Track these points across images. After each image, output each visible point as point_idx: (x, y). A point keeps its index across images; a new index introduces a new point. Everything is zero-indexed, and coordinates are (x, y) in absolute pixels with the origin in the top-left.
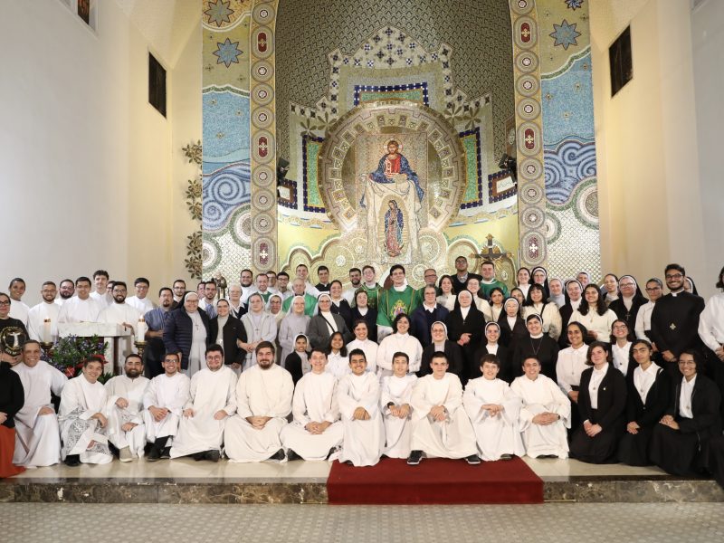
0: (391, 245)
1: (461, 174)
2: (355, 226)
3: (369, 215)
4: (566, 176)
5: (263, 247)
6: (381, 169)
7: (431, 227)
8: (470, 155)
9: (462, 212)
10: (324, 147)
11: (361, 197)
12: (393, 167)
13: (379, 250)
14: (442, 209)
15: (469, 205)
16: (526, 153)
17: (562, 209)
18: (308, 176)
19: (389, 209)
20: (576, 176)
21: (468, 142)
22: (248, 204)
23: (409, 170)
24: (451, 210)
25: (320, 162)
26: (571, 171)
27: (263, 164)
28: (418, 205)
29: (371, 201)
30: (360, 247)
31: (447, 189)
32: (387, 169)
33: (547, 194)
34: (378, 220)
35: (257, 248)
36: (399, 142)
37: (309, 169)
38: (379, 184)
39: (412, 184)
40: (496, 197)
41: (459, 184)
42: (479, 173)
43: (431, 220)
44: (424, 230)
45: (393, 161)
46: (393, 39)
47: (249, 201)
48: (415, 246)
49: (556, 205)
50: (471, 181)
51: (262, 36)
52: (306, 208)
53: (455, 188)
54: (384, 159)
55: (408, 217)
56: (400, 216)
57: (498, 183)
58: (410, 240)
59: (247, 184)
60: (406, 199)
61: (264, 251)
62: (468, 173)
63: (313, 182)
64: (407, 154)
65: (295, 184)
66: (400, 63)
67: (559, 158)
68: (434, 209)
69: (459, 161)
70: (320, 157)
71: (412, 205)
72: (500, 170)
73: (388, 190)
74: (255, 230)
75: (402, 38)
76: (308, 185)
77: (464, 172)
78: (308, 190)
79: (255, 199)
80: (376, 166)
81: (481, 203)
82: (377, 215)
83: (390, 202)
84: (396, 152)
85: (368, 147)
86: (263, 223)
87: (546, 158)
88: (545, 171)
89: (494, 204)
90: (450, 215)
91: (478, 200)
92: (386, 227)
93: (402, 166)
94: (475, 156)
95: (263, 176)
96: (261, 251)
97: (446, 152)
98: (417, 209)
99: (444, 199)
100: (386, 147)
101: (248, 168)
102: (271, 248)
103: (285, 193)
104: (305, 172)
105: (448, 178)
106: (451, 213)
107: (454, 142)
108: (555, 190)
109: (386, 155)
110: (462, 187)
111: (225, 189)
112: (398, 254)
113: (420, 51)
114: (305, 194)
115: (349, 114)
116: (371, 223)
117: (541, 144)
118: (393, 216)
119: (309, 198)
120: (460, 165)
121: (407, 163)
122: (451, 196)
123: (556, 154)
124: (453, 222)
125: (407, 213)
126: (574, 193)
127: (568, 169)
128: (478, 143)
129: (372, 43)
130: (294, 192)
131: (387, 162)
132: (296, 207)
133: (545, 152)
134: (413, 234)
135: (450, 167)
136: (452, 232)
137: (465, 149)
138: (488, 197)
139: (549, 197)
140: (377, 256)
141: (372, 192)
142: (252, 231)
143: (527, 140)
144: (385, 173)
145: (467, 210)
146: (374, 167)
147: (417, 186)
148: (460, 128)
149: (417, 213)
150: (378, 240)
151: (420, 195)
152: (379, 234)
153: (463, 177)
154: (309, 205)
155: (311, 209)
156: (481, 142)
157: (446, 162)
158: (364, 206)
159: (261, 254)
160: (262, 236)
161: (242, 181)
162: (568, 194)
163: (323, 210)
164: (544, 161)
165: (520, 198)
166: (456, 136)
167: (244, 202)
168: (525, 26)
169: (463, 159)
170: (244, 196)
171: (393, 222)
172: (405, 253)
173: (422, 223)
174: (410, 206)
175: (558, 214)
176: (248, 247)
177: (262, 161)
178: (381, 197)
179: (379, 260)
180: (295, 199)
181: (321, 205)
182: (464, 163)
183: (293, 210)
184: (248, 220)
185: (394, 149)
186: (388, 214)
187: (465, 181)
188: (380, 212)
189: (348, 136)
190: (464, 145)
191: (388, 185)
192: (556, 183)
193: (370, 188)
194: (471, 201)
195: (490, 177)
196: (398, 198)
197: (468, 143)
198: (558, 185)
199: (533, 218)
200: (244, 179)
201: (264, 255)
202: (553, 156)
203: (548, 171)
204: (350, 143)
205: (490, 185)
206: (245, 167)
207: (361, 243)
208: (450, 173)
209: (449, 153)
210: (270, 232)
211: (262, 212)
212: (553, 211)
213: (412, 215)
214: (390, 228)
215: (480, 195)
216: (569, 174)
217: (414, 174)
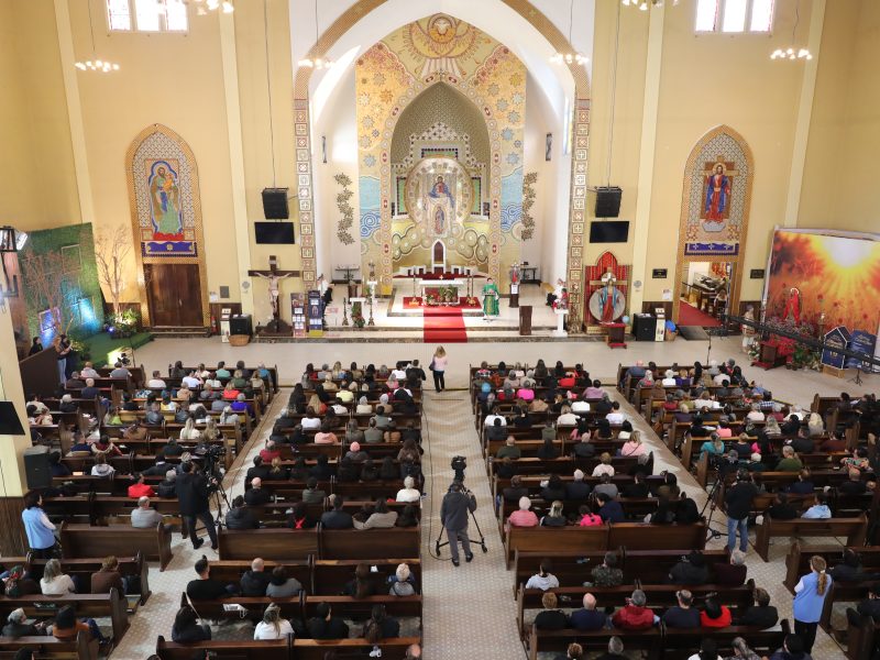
0: (438, 228)
1: (473, 197)
2: (421, 219)
3: (428, 213)
4: (509, 219)
5: (386, 246)
6: (434, 190)
7: (457, 221)
8: (477, 190)
9: (471, 216)
10: (407, 182)
11: (424, 205)
12: (440, 190)
13: (432, 230)
14: (462, 213)
15: (474, 213)
17: (507, 233)
18: (399, 198)
19: (437, 210)
23: (447, 191)
24: (467, 214)
25: (405, 190)
29: (429, 206)
31: (465, 203)
32: (437, 190)
34: (432, 216)
35: (384, 247)
36: (443, 177)
37: (400, 194)
38: (433, 198)
39: (448, 198)
41: (471, 201)
42: (480, 199)
43: (457, 217)
44: (453, 222)
45: (440, 187)
46: (441, 128)
48: (449, 229)
49: (505, 231)
50: (476, 202)
51: (385, 155)
52: (399, 214)
53: (469, 204)
54: (435, 185)
55: (446, 215)
56: (443, 214)
58: (447, 226)
60: (446, 206)
63: (402, 200)
66: (444, 139)
67: (507, 212)
68: (459, 212)
69: (471, 191)
70: (405, 187)
71: (449, 209)
73: (437, 201)
75: (446, 127)
76: (400, 202)
78: (400, 206)
79: (382, 226)
81: (480, 214)
82: (432, 214)
83: (438, 207)
86: (386, 236)
87: (502, 212)
88: (501, 217)
89: (485, 216)
91: (479, 212)
93: (444, 189)
94: (479, 190)
97: (466, 185)
98: (451, 211)
99: (464, 209)
104: (398, 196)
105: (466, 198)
106: (467, 216)
107: (469, 181)
108: (505, 225)
109: (437, 184)
110: (473, 203)
111: (370, 221)
112: (441, 233)
113: (454, 134)
114: (398, 208)
115: (418, 163)
116: (429, 218)
117: (500, 206)
118: (440, 214)
119: (400, 209)
120: (472, 193)
121: (447, 188)
122: (467, 208)
123: (506, 210)
124: (466, 220)
125: (446, 213)
126: (512, 226)
127: (510, 216)
129: (431, 129)
131: (437, 187)
133: (502, 209)
134: (449, 223)
135: (467, 193)
136: (467, 225)
138: (483, 212)
139: (502, 227)
141: (429, 202)
143: (494, 204)
144: (436, 193)
145: (474, 215)
147: (451, 200)
148: (473, 174)
149: (451, 213)
150: (432, 226)
151: (453, 204)
152: (432, 223)
153: (473, 199)
154: (400, 212)
155: (401, 214)
156: (481, 185)
157: (466, 190)
158: (426, 209)
159: (385, 249)
160: (386, 241)
161: (376, 218)
162: (509, 227)
163: (406, 214)
166: (471, 178)
168: (496, 155)
169: (473, 190)
171: (439, 217)
172: (444, 233)
174: (447, 210)
177: (385, 210)
178: (434, 204)
179: (432, 235)
181: (405, 211)
184: (380, 234)
186: (437, 213)
188: (433, 212)
189: (418, 175)
190: (474, 184)
191: (437, 199)
192: (505, 222)
193: (428, 200)
194: (476, 212)
195: (484, 203)
196: (442, 206)
197: (476, 182)
199: (495, 237)
200: (378, 217)
201: (387, 249)
204: (419, 178)
205: (484, 207)
206: (377, 212)
210: (389, 240)
212: (503, 234)
213: (448, 214)
214: (437, 220)
215: (480, 210)
217: (450, 194)
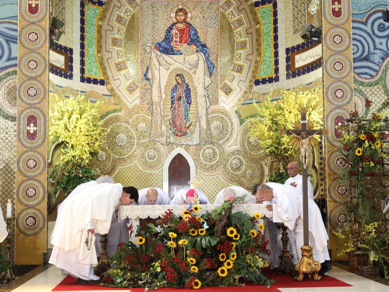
0: (178, 123)
1: (255, 47)
2: (138, 101)
3: (154, 89)
4: (375, 48)
5: (32, 119)
6: (168, 39)
7: (221, 104)
8: (267, 27)
9: (256, 88)
10: (105, 11)
11: (145, 70)
12: (181, 37)
13: (164, 128)
14: (233, 85)
15: (264, 81)
16: (333, 22)
17: (370, 85)
18: (86, 43)
19: (175, 83)
20: (385, 49)
21: (264, 12)
22: (14, 69)
23: (199, 42)
24: (244, 86)
25: (100, 28)
26: (381, 44)
27: (33, 23)
28: (208, 81)
29: (156, 73)
30: (143, 125)
31: (240, 63)
32: (174, 39)
33: (354, 68)
34: (164, 96)
35: (24, 122)
36: (188, 11)
37: (87, 35)
38: (165, 56)
39: (201, 56)
40: (294, 72)
41: (254, 58)
42: (276, 46)
43: (222, 96)
44: (213, 107)
45: (181, 31)
47: (15, 65)
48: (204, 124)
49: (364, 81)
50: (267, 54)
52: (83, 80)
53: (249, 62)
54: (171, 28)
55: (196, 93)
56: (188, 91)
57: (297, 57)
58: (198, 119)
59: (13, 45)
60: (195, 73)
61: (32, 125)
62: (263, 46)
63: (91, 50)
64: (197, 23)
65: (71, 51)
67: (368, 28)
68: (225, 85)
69: (254, 33)
70: (100, 23)
71: (201, 80)
72: (302, 41)
73: (176, 62)
74: (22, 99)
76: (86, 54)
77: (259, 45)
78: (86, 59)
79: (22, 63)
80: (163, 35)
81: (277, 79)
82: (163, 90)
83: (178, 75)
84: (184, 21)
85: (154, 14)
86: (32, 92)
87: (353, 28)
88: (353, 42)
89: (292, 80)
90: (242, 92)
91: (274, 76)
92: (172, 103)
93: (191, 36)
94: (272, 27)
95: (33, 37)
96: (28, 125)
97: (240, 22)
98: (207, 84)
99: (236, 74)
100: (173, 15)
101: (14, 27)
102: (41, 121)
103: (58, 60)
104: (82, 38)
105: (242, 51)
106: (244, 89)
107: (248, 12)
108: (364, 63)
109: (174, 24)
110: (256, 62)
112: (185, 134)
114: (82, 63)
116: (156, 98)
117: (349, 12)
118: (181, 91)
119: (86, 68)
120: (255, 37)
121: (196, 34)
122: (245, 71)
123: (365, 24)
124: (246, 99)
125: (195, 88)
126: (383, 67)
127: (377, 40)
128: (275, 14)
130: (69, 60)
131: (174, 31)
132: (71, 77)
133: (353, 21)
134: (202, 112)
135: (243, 39)
137: (260, 20)
138: (285, 73)
139: (358, 71)
140: (162, 135)
141: (157, 64)
142: (18, 100)
143: (334, 7)
144: (173, 44)
145: (261, 86)
146: (161, 37)
147: (207, 59)
149: (206, 88)
150: (163, 117)
151: (211, 69)
153: (258, 50)
154: (86, 76)
155: (89, 81)
156: (279, 13)
157: (240, 34)
158: (148, 79)
159: (28, 128)
160: (31, 106)
161: (7, 41)
162: (377, 68)
163: (102, 83)
164: (352, 31)
165: (325, 71)
166: (250, 5)
167: (10, 67)
169: (258, 30)
170: (9, 59)
171: (180, 99)
172: (192, 133)
173: (212, 100)
174: (199, 80)
175: (367, 91)
176: (13, 119)
177: (32, 20)
178: (168, 69)
179: (163, 140)
180: (71, 68)
181: (100, 77)
182: (259, 35)
183: (68, 81)
184: (14, 87)
185: (183, 18)
186: (174, 89)
187: (259, 54)
188: (166, 87)
190: (259, 15)
191: (175, 57)
192: (365, 55)
193: (155, 60)
194: (266, 76)
195: (288, 50)
196: (186, 72)
198: (366, 59)
199: (339, 94)
200: (10, 39)
201: (32, 129)
202: (362, 26)
203: (355, 42)
204: (134, 8)
205: (288, 59)
206: (11, 26)
207: (145, 121)
208: (243, 45)
209: (243, 24)
210: (39, 103)
211: (31, 78)
212: (361, 87)
213: (200, 91)
214: (176, 105)
215: (277, 71)
216: (378, 46)
217: (204, 46)
